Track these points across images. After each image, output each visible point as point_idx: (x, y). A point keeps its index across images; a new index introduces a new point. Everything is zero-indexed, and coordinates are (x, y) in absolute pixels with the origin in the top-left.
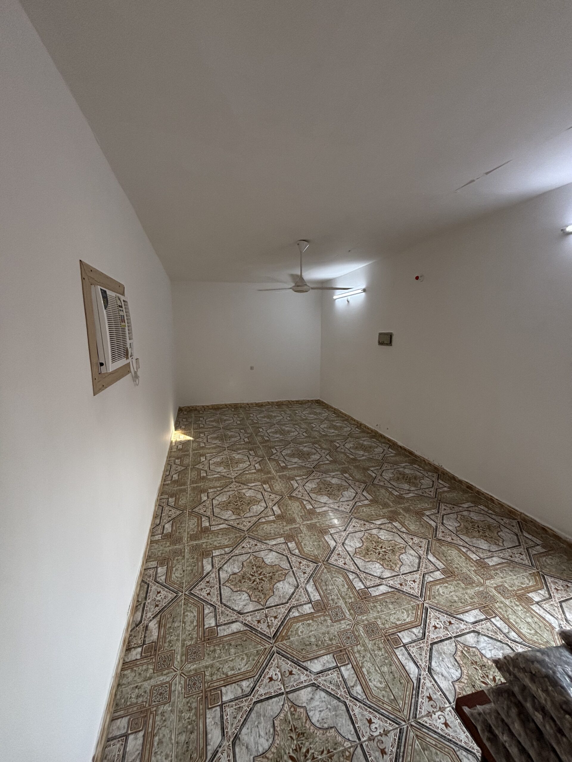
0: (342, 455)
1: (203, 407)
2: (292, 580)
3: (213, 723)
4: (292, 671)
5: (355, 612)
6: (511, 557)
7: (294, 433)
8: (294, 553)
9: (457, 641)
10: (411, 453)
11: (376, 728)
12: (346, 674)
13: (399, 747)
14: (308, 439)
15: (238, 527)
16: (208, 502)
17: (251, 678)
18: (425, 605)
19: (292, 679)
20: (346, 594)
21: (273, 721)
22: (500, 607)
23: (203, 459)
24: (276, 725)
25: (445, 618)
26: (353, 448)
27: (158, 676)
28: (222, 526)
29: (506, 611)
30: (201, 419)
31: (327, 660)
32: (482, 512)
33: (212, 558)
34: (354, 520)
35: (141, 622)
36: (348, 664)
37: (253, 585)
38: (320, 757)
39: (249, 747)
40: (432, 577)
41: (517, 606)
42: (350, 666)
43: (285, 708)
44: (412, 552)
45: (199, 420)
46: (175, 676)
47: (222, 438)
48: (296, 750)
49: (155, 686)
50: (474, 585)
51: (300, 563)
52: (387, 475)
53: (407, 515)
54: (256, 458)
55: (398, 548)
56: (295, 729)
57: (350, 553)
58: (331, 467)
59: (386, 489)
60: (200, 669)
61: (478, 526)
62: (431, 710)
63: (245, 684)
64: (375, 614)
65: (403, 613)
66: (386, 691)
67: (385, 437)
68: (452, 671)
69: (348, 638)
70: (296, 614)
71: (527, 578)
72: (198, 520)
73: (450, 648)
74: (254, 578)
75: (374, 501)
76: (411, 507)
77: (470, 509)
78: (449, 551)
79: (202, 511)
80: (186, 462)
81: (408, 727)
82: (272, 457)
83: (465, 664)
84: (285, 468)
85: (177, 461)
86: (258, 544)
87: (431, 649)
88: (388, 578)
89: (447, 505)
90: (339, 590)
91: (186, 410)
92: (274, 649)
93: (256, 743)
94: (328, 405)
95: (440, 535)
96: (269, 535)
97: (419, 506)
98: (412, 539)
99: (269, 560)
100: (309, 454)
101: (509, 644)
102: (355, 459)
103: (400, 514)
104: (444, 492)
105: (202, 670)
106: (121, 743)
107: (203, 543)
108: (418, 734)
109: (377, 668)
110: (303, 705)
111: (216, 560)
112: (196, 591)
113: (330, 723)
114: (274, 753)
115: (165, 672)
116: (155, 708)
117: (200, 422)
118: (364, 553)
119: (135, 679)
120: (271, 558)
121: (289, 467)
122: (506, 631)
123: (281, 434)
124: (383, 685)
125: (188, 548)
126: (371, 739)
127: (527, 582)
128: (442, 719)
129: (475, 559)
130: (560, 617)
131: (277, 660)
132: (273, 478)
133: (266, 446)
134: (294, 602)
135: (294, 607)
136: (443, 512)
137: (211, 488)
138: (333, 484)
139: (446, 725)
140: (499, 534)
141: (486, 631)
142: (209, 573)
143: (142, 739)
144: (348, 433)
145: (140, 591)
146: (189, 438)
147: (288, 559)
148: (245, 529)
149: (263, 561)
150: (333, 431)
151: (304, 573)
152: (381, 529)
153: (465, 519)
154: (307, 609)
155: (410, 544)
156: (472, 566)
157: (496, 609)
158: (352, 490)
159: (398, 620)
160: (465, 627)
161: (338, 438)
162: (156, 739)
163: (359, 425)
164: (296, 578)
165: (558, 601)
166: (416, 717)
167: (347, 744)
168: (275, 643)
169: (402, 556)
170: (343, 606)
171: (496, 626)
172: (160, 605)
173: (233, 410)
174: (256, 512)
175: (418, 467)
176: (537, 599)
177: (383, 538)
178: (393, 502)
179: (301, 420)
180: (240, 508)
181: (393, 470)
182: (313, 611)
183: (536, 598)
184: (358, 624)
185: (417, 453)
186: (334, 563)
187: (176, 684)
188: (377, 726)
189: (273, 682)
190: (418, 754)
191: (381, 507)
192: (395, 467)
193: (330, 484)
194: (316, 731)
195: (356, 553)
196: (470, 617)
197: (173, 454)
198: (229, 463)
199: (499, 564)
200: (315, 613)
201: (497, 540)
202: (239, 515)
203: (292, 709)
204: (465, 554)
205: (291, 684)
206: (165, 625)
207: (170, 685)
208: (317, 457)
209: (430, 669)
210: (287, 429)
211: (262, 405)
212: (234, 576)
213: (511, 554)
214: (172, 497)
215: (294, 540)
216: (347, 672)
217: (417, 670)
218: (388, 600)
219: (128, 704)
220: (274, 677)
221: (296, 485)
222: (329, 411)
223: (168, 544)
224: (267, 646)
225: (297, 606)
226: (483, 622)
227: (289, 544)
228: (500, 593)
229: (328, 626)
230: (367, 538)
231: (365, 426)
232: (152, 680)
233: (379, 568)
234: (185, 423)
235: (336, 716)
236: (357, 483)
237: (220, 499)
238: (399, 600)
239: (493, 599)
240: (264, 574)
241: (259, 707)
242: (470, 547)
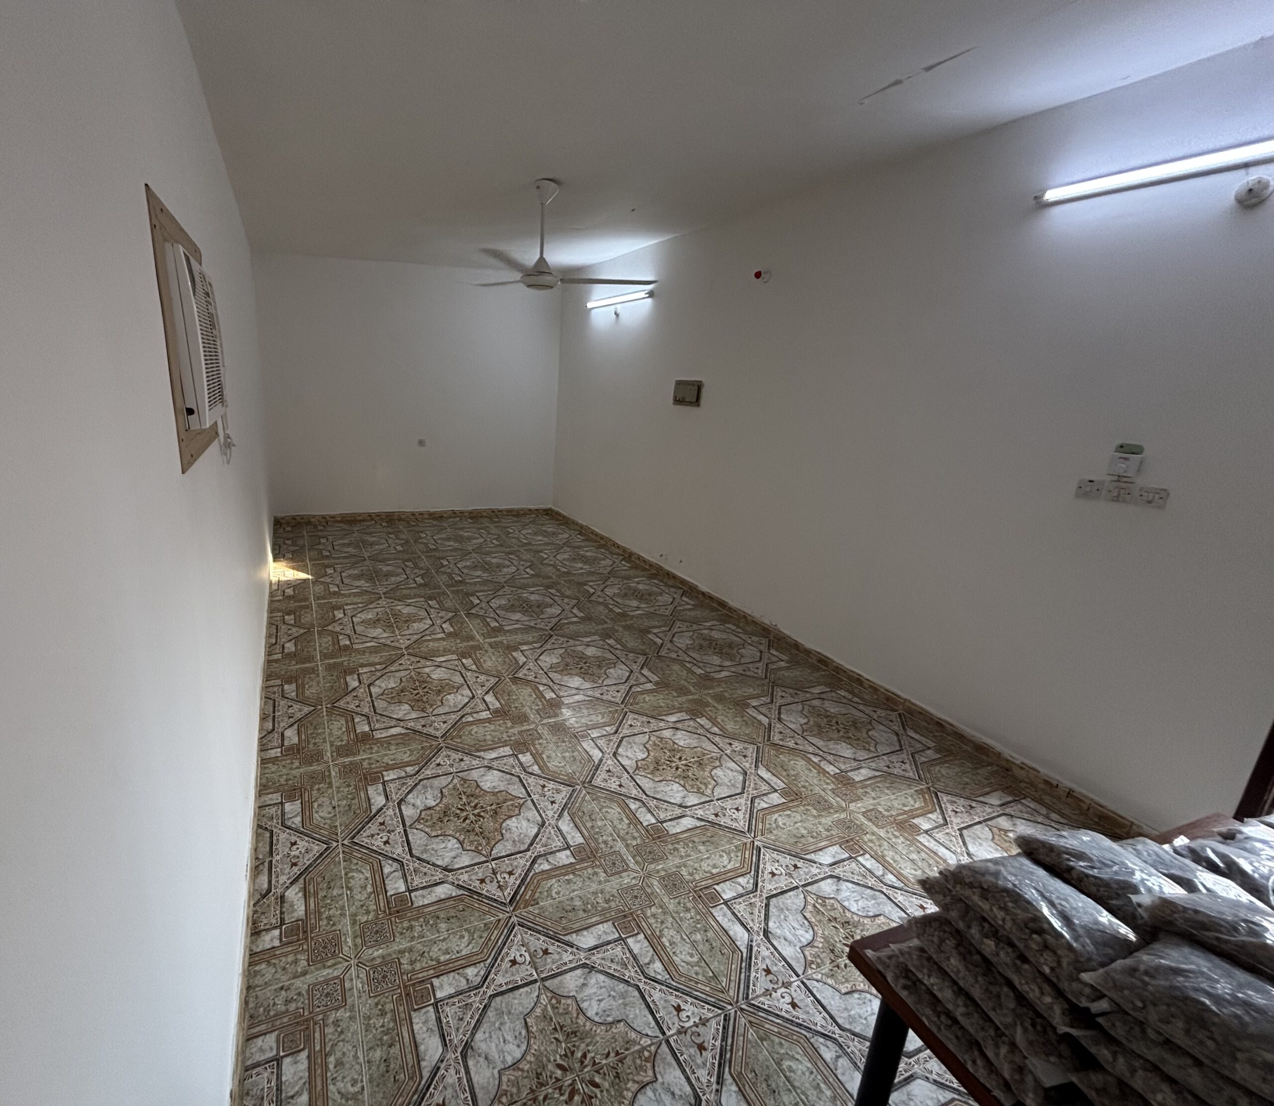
0: (601, 608)
1: (324, 517)
2: (532, 814)
3: (425, 1029)
4: (547, 949)
5: (644, 860)
6: (888, 767)
7: (509, 570)
8: (530, 771)
9: (807, 891)
10: (722, 604)
11: (688, 1016)
12: (636, 949)
13: (725, 1038)
14: (536, 580)
15: (425, 730)
16: (362, 690)
17: (479, 963)
18: (756, 843)
19: (549, 960)
20: (627, 833)
21: (525, 1020)
22: (871, 841)
23: (339, 614)
24: (530, 1024)
25: (788, 860)
26: (618, 595)
27: (317, 969)
28: (394, 731)
29: (880, 846)
30: (323, 541)
31: (605, 931)
32: (844, 701)
33: (384, 783)
34: (631, 716)
35: (269, 890)
36: (638, 933)
37: (464, 825)
38: (604, 1062)
39: (490, 1057)
40: (766, 802)
41: (896, 837)
42: (641, 936)
43: (542, 1001)
44: (732, 765)
45: (319, 543)
46: (348, 968)
47: (373, 576)
48: (566, 1055)
49: (315, 985)
50: (831, 811)
51: (544, 786)
52: (683, 641)
53: (720, 707)
54: (442, 614)
55: (708, 759)
56: (562, 1027)
57: (627, 768)
58: (582, 628)
59: (682, 663)
60: (390, 955)
61: (837, 723)
62: (770, 986)
63: (471, 972)
64: (677, 861)
65: (721, 856)
66: (700, 967)
67: (675, 577)
68: (801, 932)
69: (636, 897)
70: (546, 867)
71: (912, 796)
72: (347, 722)
73: (796, 901)
74: (465, 814)
75: (663, 685)
76: (726, 694)
77: (823, 696)
78: (792, 762)
79: (352, 706)
80: (306, 619)
81: (736, 1012)
82: (473, 611)
83: (820, 921)
84: (499, 630)
85: (286, 617)
86: (465, 758)
87: (767, 905)
88: (694, 805)
89: (787, 690)
90: (614, 828)
91: (288, 524)
92: (514, 919)
93: (501, 1052)
94: (570, 519)
95: (776, 738)
96: (482, 743)
97: (739, 692)
98: (730, 744)
99: (489, 785)
100: (541, 606)
101: (885, 890)
102: (624, 615)
103: (707, 705)
104: (780, 669)
105: (394, 956)
106: (269, 1070)
107: (364, 760)
108: (752, 1019)
109: (685, 937)
110: (571, 994)
111: (392, 787)
112: (363, 838)
113: (616, 1015)
114: (530, 1063)
115: (329, 963)
116: (321, 1017)
117: (321, 547)
118: (652, 768)
119: (278, 976)
120: (490, 781)
121: (506, 628)
122: (879, 873)
123: (485, 570)
124: (695, 959)
125: (337, 769)
126: (682, 1031)
127: (912, 802)
128: (787, 998)
129: (832, 773)
130: (959, 850)
131: (519, 934)
132: (479, 648)
133: (458, 591)
134: (539, 849)
135: (540, 856)
136: (780, 701)
137: (363, 666)
138: (589, 657)
139: (794, 1005)
140: (870, 733)
141: (851, 875)
142: (381, 809)
143: (306, 1062)
144: (609, 569)
145: (257, 841)
146: (303, 576)
147: (521, 781)
148: (438, 734)
149: (478, 786)
150: (580, 565)
151: (553, 802)
152: (677, 729)
153: (814, 711)
154: (564, 858)
155: (728, 752)
156: (828, 784)
157: (865, 843)
158: (624, 667)
159: (715, 866)
160: (818, 871)
161: (591, 579)
162: (332, 1060)
163: (628, 556)
164: (538, 811)
165: (956, 828)
166: (747, 998)
167: (645, 1042)
168: (514, 910)
169: (715, 771)
170: (624, 850)
171: (864, 867)
172: (300, 864)
173: (384, 524)
174: (455, 706)
175: (734, 628)
176: (926, 826)
177: (681, 743)
178: (695, 685)
179: (519, 546)
180: (425, 699)
181: (691, 633)
182: (573, 860)
183: (924, 824)
184: (649, 876)
185: (733, 604)
186: (603, 785)
187: (352, 980)
188: (689, 1014)
189: (517, 966)
190: (753, 1047)
191: (675, 694)
192: (695, 627)
193: (582, 657)
194: (594, 1028)
195: (637, 768)
196: (826, 858)
197: (276, 605)
198: (392, 622)
199: (870, 778)
200: (577, 863)
201: (867, 743)
202: (423, 710)
203: (554, 1001)
204: (817, 766)
205: (548, 967)
206: (316, 894)
207: (343, 981)
208: (555, 610)
209: (766, 933)
210: (494, 561)
211: (441, 517)
212: (428, 812)
213: (888, 763)
214: (289, 682)
215: (528, 750)
216: (638, 944)
217: (746, 935)
218: (696, 839)
219: (272, 1013)
220: (519, 959)
221: (522, 659)
222: (570, 529)
223: (297, 763)
224: (501, 916)
225: (545, 855)
226: (845, 863)
227: (520, 756)
228: (870, 820)
229: (600, 882)
230: (655, 744)
231: (639, 558)
232: (307, 976)
233: (678, 791)
234: (292, 548)
235: (625, 1005)
236: (631, 656)
237: (383, 685)
238: (715, 839)
239: (861, 829)
240: (482, 807)
241: (499, 1002)
242: (825, 755)
